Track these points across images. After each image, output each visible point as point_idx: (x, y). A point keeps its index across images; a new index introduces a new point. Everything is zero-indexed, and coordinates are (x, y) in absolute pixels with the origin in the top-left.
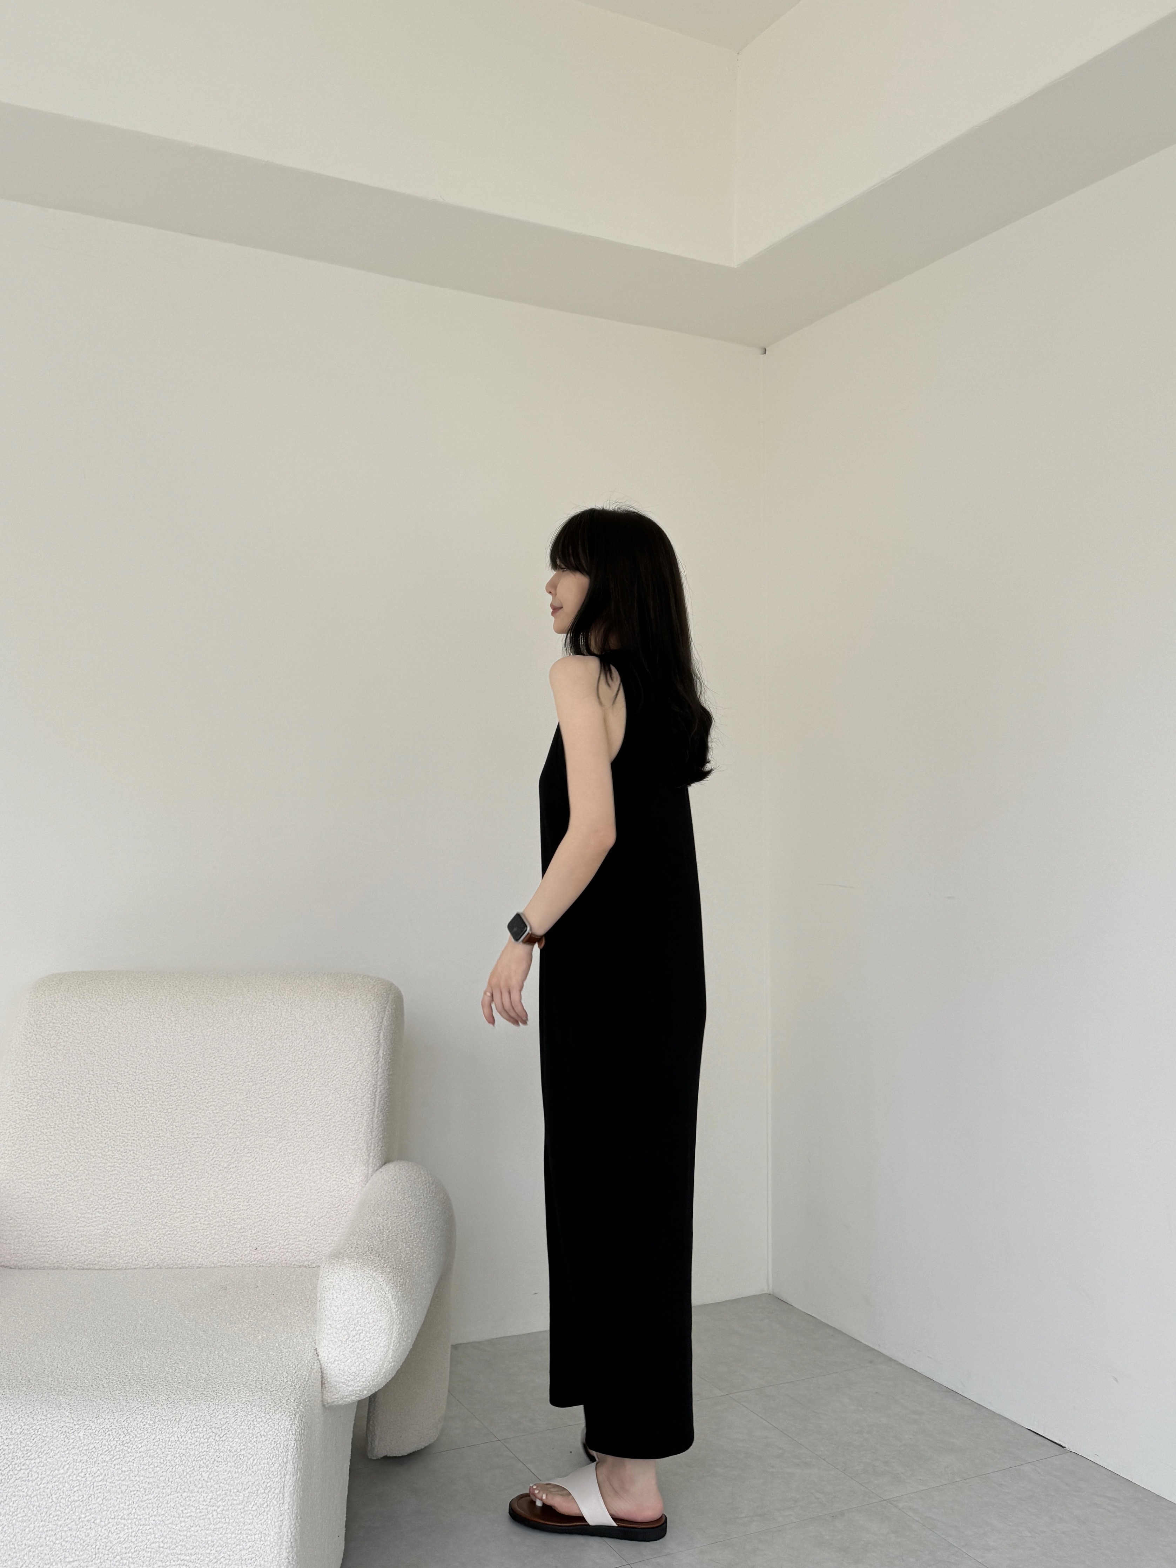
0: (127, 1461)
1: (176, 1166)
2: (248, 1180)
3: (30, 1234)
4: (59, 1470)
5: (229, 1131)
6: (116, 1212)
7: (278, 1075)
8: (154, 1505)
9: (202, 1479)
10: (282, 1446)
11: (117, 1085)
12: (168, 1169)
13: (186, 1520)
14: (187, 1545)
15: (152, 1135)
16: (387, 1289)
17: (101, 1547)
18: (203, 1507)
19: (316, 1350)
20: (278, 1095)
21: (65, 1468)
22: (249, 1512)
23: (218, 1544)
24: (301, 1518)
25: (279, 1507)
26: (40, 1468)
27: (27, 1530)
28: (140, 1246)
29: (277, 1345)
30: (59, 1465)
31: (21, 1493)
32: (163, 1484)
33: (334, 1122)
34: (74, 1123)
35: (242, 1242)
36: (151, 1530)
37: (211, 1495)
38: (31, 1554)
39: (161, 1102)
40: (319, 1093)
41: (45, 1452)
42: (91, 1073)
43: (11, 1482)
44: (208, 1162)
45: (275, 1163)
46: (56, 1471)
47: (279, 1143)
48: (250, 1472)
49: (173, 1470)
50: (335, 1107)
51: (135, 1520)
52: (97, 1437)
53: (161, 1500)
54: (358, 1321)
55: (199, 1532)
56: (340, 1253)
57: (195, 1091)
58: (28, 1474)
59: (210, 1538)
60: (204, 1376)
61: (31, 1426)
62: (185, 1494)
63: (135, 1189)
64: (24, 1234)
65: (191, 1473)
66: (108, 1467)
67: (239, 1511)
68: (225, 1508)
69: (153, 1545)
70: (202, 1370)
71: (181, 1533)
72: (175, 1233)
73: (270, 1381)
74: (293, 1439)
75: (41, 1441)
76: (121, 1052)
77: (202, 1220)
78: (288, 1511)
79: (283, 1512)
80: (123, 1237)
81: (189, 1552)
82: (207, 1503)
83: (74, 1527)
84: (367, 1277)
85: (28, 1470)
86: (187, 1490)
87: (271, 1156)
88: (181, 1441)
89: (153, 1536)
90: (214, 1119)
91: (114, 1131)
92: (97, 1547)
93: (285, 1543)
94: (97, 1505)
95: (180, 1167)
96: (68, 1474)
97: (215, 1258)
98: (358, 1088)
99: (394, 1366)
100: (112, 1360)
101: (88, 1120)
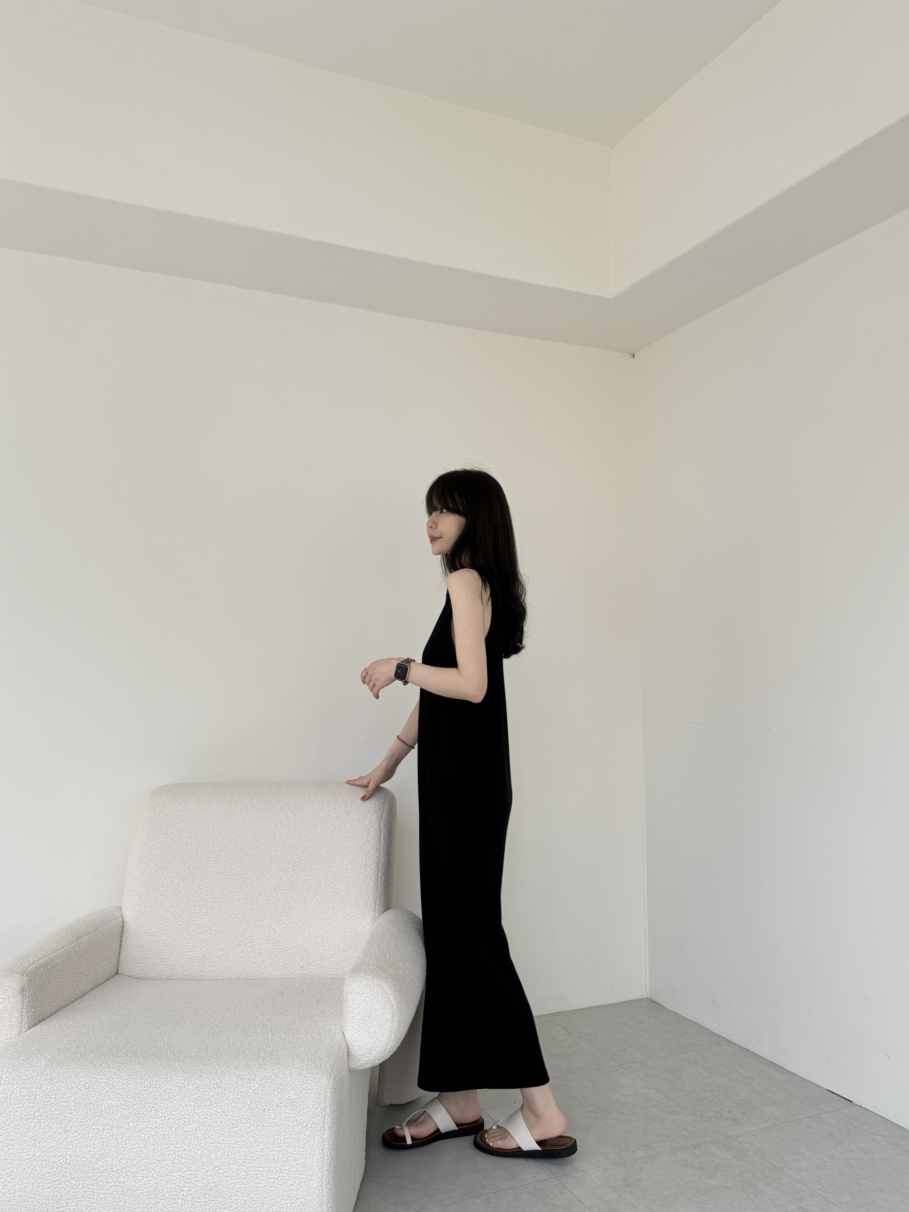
0: (221, 1105)
1: (248, 912)
2: (296, 921)
3: (153, 956)
4: (176, 1111)
5: (282, 889)
6: (209, 943)
7: (314, 851)
8: (239, 1135)
9: (270, 1118)
10: (322, 1096)
11: (207, 858)
12: (242, 914)
13: (261, 1144)
14: (261, 1161)
15: (231, 891)
16: (390, 993)
17: (205, 1162)
18: (271, 1136)
19: (343, 1033)
20: (314, 864)
21: (180, 1110)
22: (301, 1140)
23: (281, 1160)
24: (336, 1144)
25: (322, 1137)
26: (164, 1110)
27: (156, 1150)
28: (226, 965)
29: (317, 1030)
30: (176, 1108)
31: (152, 1126)
32: (245, 1121)
33: (352, 882)
34: (179, 884)
35: (293, 962)
36: (237, 1151)
37: (276, 1128)
38: (159, 1165)
40: (342, 863)
41: (167, 1099)
42: (190, 850)
43: (145, 1118)
44: (269, 909)
45: (313, 909)
46: (174, 1112)
47: (316, 896)
48: (302, 1113)
49: (251, 1112)
50: (352, 872)
51: (227, 1144)
52: (200, 1090)
53: (243, 1131)
54: (371, 1014)
55: (269, 1152)
56: (358, 969)
57: (259, 862)
58: (156, 1113)
59: (276, 1156)
60: (270, 1050)
61: (157, 1082)
62: (259, 1127)
63: (221, 927)
64: (149, 957)
65: (262, 1113)
66: (208, 1110)
67: (295, 1139)
68: (286, 1137)
69: (239, 1161)
70: (268, 1046)
71: (257, 1153)
72: (248, 956)
73: (314, 1053)
74: (330, 1092)
75: (164, 1092)
76: (209, 837)
77: (266, 948)
78: (328, 1139)
79: (324, 1140)
80: (214, 959)
81: (263, 1165)
82: (274, 1133)
83: (187, 1149)
84: (376, 985)
85: (156, 1111)
86: (260, 1125)
87: (310, 905)
88: (255, 1092)
89: (239, 1154)
90: (272, 880)
91: (206, 889)
92: (202, 1162)
93: (326, 1160)
94: (202, 1134)
95: (250, 912)
96: (182, 1114)
97: (275, 973)
98: (367, 859)
99: (396, 1044)
100: (209, 1039)
101: (189, 882)
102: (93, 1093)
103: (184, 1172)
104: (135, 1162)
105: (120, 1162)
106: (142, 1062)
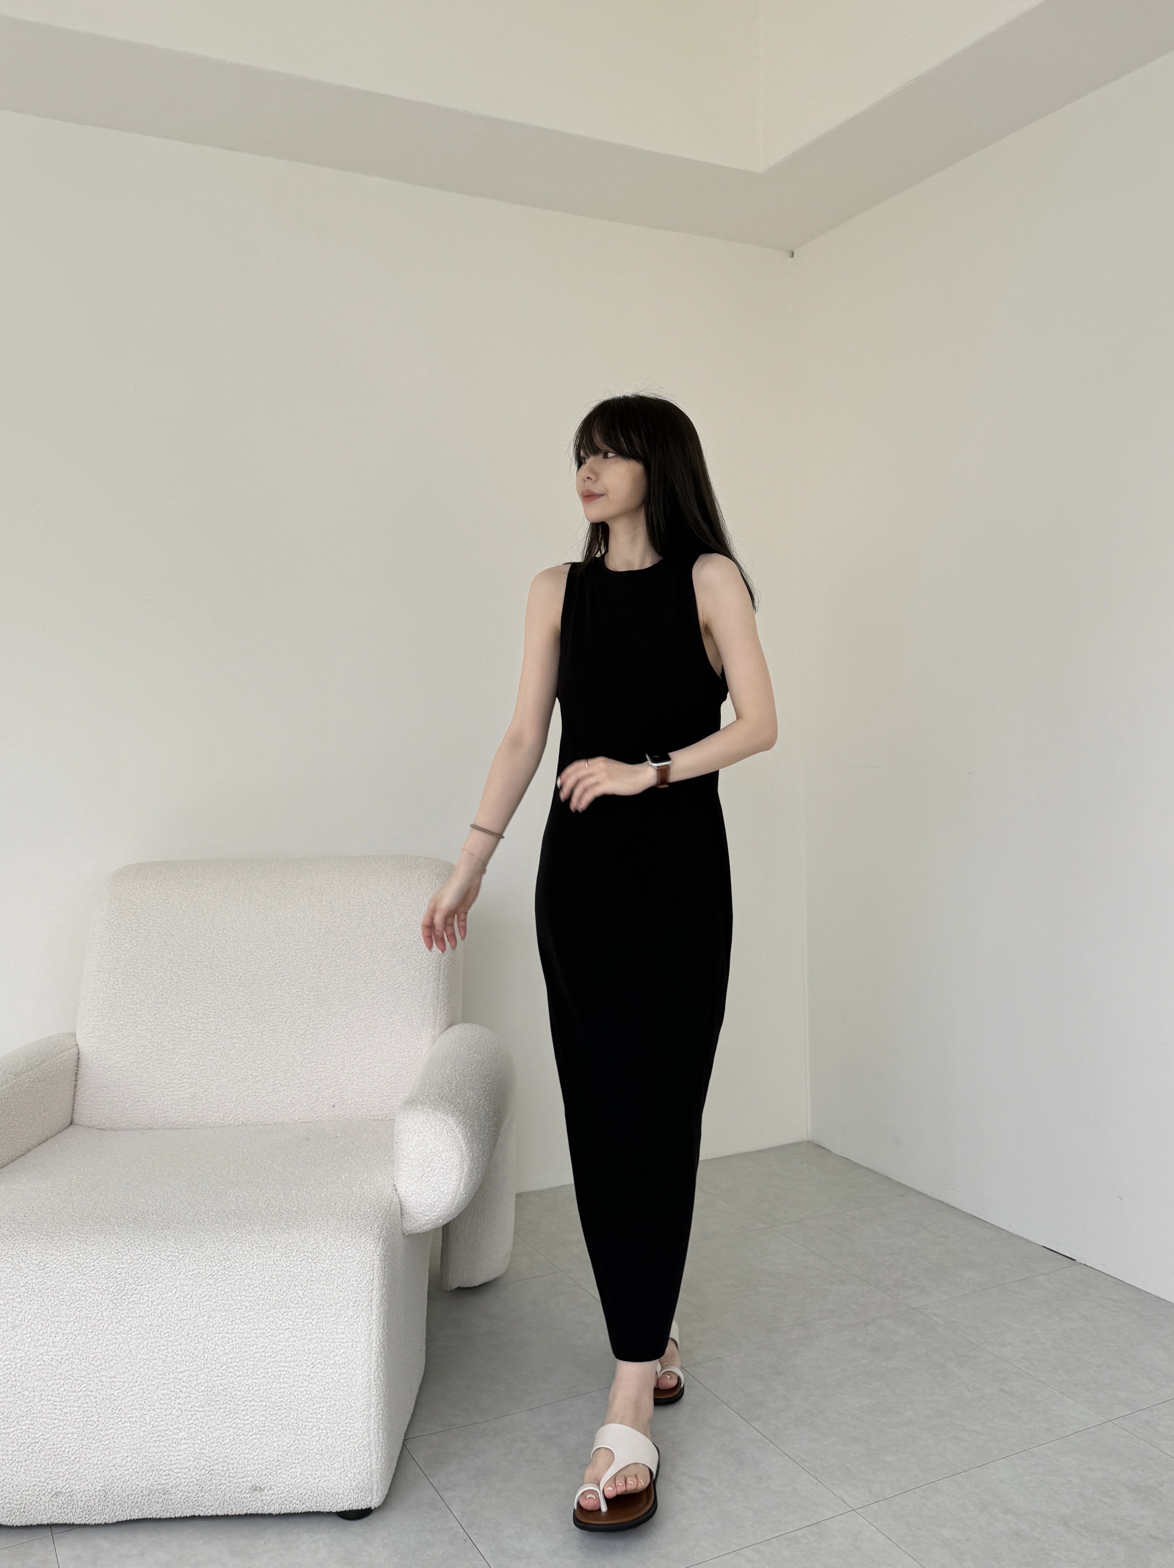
0: (229, 1283)
4: (167, 1294)
5: (304, 1002)
8: (255, 1320)
9: (298, 1296)
10: (369, 1265)
13: (285, 1332)
14: (286, 1353)
17: (209, 1359)
18: (299, 1320)
19: (395, 1185)
21: (173, 1292)
22: (341, 1323)
23: (314, 1352)
24: (387, 1328)
25: (368, 1318)
26: (150, 1292)
27: (141, 1346)
28: (226, 1107)
29: (359, 1182)
30: (168, 1289)
31: (134, 1315)
32: (263, 1302)
34: (157, 998)
35: (320, 1100)
36: (254, 1342)
37: (306, 1309)
38: (145, 1366)
39: (239, 977)
41: (154, 1278)
43: (124, 1305)
45: (348, 1028)
46: (165, 1295)
47: (351, 1010)
48: (341, 1288)
49: (271, 1289)
50: (403, 976)
51: (238, 1334)
52: (201, 1264)
53: (261, 1315)
54: (430, 1159)
55: (297, 1342)
56: (414, 1101)
57: (271, 966)
58: (140, 1298)
59: (306, 1347)
60: (295, 1209)
62: (283, 1310)
64: (117, 1099)
65: (287, 1291)
66: (212, 1289)
67: (332, 1322)
68: (319, 1321)
69: (256, 1355)
70: (292, 1204)
71: (281, 1344)
73: (355, 1211)
74: (378, 1259)
75: (150, 1269)
78: (376, 1321)
79: (371, 1322)
80: (210, 1099)
81: (288, 1359)
82: (303, 1316)
83: (184, 1342)
84: (439, 1120)
85: (140, 1295)
86: (284, 1306)
87: (345, 1023)
88: (277, 1264)
89: (255, 1346)
90: (289, 990)
92: (205, 1359)
93: (374, 1349)
94: (204, 1322)
96: (176, 1296)
97: (296, 1115)
98: (423, 958)
100: (210, 1199)
101: (171, 996)
102: (51, 1274)
103: (181, 1372)
104: (111, 1364)
105: (90, 1364)
106: (117, 1231)
